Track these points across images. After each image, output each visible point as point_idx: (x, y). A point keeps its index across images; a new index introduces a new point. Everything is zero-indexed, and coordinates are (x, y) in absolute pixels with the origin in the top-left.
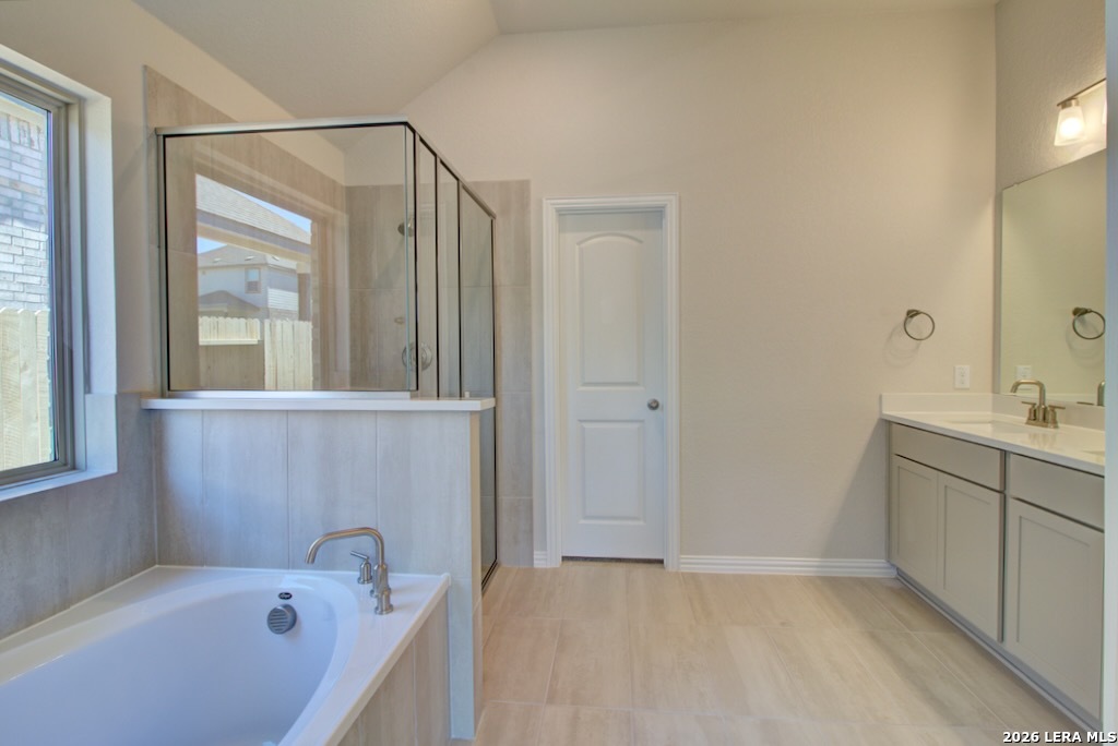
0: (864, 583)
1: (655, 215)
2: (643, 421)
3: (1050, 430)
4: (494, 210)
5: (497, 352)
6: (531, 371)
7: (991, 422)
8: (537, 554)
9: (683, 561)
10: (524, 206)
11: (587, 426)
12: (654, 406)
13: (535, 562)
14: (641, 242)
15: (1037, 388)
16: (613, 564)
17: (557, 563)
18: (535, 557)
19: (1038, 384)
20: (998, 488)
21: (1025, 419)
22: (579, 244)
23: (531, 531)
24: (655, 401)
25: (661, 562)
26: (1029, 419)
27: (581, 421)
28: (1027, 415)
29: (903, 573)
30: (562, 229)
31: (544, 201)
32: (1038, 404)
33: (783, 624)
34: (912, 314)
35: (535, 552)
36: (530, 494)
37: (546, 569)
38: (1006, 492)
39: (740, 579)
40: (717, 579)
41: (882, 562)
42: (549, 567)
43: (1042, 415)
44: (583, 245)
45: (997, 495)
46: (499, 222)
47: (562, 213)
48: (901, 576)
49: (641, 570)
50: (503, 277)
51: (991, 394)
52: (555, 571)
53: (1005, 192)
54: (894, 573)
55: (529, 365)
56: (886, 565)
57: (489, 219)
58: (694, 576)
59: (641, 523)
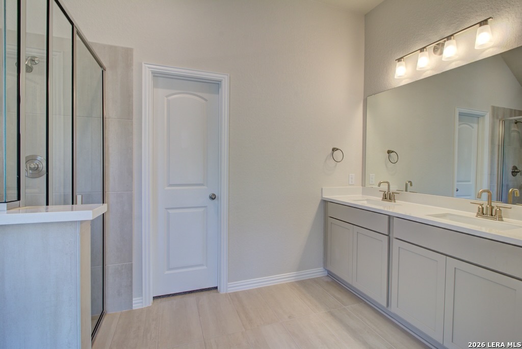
0: (315, 281)
1: (214, 86)
2: (206, 207)
3: (392, 203)
4: (105, 64)
5: (106, 164)
6: (132, 177)
7: (367, 200)
8: (135, 300)
9: (229, 286)
10: (128, 65)
11: (170, 211)
12: (213, 197)
13: (134, 305)
14: (206, 100)
15: (387, 184)
16: (187, 296)
17: (149, 302)
18: (134, 302)
19: (387, 182)
20: (387, 234)
21: (381, 199)
22: (167, 96)
23: (131, 285)
24: (214, 195)
25: (216, 288)
26: (383, 198)
27: (167, 209)
28: (382, 196)
29: (331, 272)
30: (155, 85)
31: (143, 65)
32: (387, 192)
33: (289, 317)
34: (334, 150)
35: (134, 299)
36: (131, 261)
37: (142, 309)
38: (391, 235)
39: (259, 290)
40: (248, 293)
41: (321, 269)
42: (144, 307)
43: (388, 197)
44: (170, 98)
45: (387, 237)
46: (108, 74)
47: (156, 75)
48: (330, 274)
49: (205, 295)
50: (110, 112)
51: (361, 187)
52: (148, 309)
53: (368, 98)
54: (326, 273)
55: (131, 173)
56: (324, 270)
57: (101, 70)
58: (236, 294)
59: (205, 267)
